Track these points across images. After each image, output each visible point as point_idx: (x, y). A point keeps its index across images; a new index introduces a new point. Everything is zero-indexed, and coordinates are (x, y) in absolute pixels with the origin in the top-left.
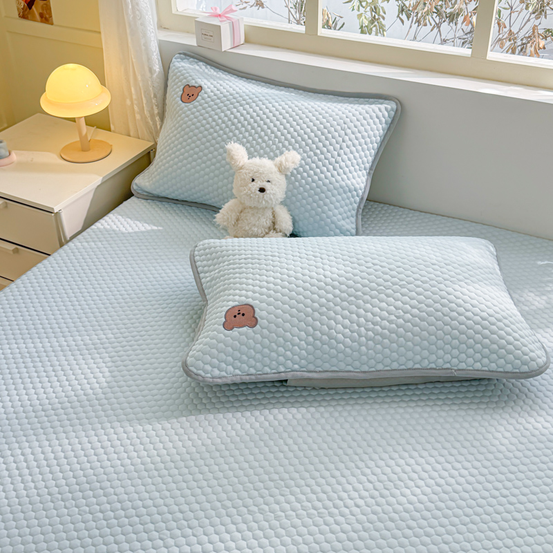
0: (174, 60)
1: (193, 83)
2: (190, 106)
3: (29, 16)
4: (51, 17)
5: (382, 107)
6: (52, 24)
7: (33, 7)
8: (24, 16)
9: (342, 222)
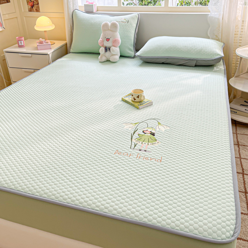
6: (40, 12)
7: (34, 8)
8: (30, 11)
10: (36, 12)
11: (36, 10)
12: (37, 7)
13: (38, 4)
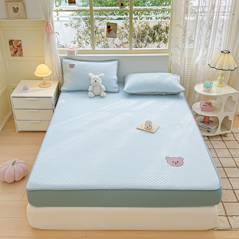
0: (63, 60)
1: (71, 64)
2: (73, 69)
3: (15, 56)
4: (23, 55)
5: (116, 62)
6: (23, 57)
7: (17, 53)
8: (13, 55)
9: (115, 86)
10: (19, 56)
11: (19, 55)
12: (20, 53)
13: (22, 50)
